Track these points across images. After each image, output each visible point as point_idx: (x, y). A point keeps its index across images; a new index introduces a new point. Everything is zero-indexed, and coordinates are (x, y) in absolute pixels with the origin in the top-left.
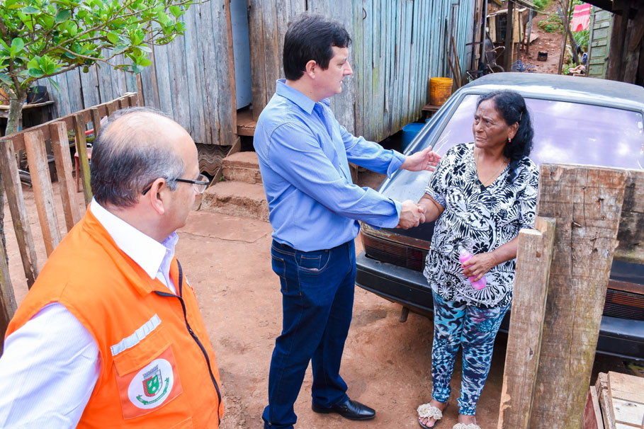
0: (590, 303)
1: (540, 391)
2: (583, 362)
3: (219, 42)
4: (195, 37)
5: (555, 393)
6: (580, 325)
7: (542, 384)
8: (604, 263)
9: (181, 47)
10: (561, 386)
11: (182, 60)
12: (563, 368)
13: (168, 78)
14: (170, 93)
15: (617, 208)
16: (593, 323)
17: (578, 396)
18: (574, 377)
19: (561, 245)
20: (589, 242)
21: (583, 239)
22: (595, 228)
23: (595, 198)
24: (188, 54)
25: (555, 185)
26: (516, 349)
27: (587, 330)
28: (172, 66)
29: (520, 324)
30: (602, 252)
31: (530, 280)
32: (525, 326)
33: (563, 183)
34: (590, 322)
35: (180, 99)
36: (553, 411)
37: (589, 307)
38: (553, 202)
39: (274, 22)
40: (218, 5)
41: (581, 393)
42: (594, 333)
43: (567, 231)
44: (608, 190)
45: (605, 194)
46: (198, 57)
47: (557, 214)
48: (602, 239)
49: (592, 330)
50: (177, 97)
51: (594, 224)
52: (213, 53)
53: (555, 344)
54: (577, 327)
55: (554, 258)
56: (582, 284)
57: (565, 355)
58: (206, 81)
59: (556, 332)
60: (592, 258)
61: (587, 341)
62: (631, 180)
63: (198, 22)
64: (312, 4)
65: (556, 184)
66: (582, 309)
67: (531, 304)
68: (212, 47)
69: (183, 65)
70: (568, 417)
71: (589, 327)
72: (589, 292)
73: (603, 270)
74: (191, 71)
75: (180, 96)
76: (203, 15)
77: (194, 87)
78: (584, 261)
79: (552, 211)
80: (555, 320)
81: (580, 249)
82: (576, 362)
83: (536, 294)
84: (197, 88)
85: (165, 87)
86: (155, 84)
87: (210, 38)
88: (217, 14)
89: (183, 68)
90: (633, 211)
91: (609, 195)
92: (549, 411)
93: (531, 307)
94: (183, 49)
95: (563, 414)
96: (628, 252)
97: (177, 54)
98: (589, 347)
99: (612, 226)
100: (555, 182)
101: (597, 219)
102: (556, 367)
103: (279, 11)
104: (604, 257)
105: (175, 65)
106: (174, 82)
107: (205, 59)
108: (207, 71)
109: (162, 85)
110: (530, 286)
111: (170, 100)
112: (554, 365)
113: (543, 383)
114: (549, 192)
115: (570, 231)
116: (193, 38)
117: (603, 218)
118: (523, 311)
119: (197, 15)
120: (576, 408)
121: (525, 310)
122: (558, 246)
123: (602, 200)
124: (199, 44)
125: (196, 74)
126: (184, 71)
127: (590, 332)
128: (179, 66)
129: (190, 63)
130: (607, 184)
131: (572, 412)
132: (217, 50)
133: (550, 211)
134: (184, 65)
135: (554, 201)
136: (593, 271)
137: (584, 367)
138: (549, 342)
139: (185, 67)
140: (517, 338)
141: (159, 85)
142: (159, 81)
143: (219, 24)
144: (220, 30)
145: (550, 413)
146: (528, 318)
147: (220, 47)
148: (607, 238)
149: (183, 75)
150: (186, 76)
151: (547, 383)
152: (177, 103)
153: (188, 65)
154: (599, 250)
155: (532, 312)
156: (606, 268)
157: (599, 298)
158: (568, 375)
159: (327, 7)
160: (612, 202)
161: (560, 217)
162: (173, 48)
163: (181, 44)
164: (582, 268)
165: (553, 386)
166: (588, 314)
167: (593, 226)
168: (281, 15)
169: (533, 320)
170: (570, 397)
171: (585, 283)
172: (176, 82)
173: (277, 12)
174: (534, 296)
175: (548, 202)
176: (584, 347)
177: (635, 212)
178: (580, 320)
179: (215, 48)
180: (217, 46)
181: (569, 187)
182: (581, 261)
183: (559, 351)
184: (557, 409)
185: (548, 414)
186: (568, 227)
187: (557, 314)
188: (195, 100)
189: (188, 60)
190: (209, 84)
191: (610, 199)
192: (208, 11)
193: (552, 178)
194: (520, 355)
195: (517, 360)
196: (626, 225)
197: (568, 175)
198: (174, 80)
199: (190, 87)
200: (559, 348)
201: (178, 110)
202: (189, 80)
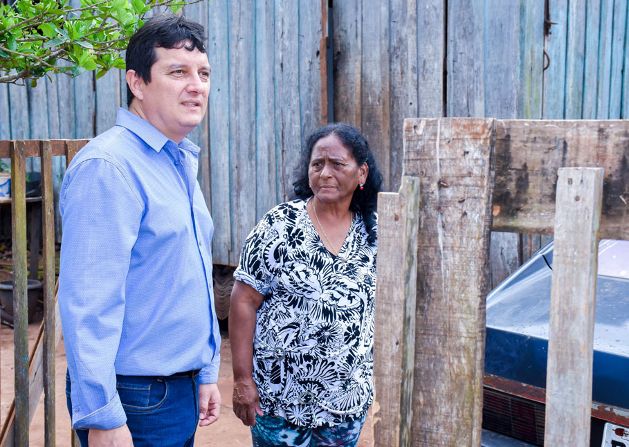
0: (465, 280)
1: (419, 404)
2: (464, 361)
3: (308, 108)
4: (272, 100)
5: (436, 405)
6: (456, 310)
7: (421, 393)
8: (475, 229)
9: (249, 117)
10: (442, 395)
11: (251, 136)
12: (442, 370)
13: (227, 165)
14: (228, 189)
15: (483, 161)
16: (469, 307)
17: (463, 410)
18: (455, 382)
19: (428, 209)
20: (457, 205)
21: (450, 201)
22: (462, 187)
23: (460, 152)
24: (259, 128)
25: (419, 140)
26: (381, 339)
27: (464, 316)
28: (234, 146)
29: (384, 306)
30: (471, 215)
31: (391, 249)
32: (389, 308)
33: (427, 137)
34: (465, 306)
35: (242, 199)
36: (437, 433)
37: (464, 286)
38: (417, 160)
39: (383, 78)
40: (309, 51)
41: (466, 404)
42: (472, 320)
43: (433, 193)
44: (473, 140)
45: (470, 145)
46: (276, 132)
47: (422, 172)
48: (471, 199)
49: (469, 316)
50: (238, 196)
51: (462, 182)
52: (298, 126)
53: (431, 337)
54: (454, 313)
55: (422, 226)
56: (454, 256)
57: (443, 350)
58: (284, 171)
59: (431, 320)
60: (462, 223)
61: (465, 331)
62: (506, 131)
63: (278, 78)
64: (455, 46)
65: (419, 138)
66: (456, 289)
67: (393, 280)
68: (297, 117)
69: (251, 144)
70: (454, 442)
71: (466, 312)
72: (463, 265)
73: (475, 238)
74: (262, 155)
75: (242, 193)
76: (286, 66)
77: (265, 179)
78: (454, 228)
79: (417, 170)
80: (428, 305)
81: (448, 213)
82: (456, 362)
83: (397, 266)
84: (270, 182)
85: (221, 178)
86: (207, 173)
87: (295, 102)
88: (308, 65)
89: (250, 149)
90: (510, 169)
91: (474, 146)
92: (431, 433)
93: (393, 283)
94: (253, 119)
95: (449, 437)
96: (510, 219)
97: (243, 127)
98: (468, 339)
99: (479, 183)
100: (418, 136)
101: (463, 177)
102: (434, 369)
103: (394, 59)
104: (475, 222)
105: (238, 144)
106: (235, 172)
107: (285, 135)
108: (287, 155)
109: (217, 176)
110: (390, 257)
111: (228, 199)
112: (432, 366)
113: (423, 391)
114: (413, 148)
115: (437, 193)
116: (269, 102)
117: (470, 174)
118: (386, 288)
119: (278, 67)
120: (463, 428)
121: (388, 287)
122: (425, 211)
123: (468, 152)
124: (278, 112)
125: (269, 160)
126: (252, 154)
127: (467, 319)
128: (244, 146)
129: (263, 142)
130: (471, 134)
131: (458, 434)
132: (304, 121)
133: (415, 171)
134: (253, 144)
135: (419, 157)
136: (464, 239)
137: (465, 367)
138: (424, 334)
139: (254, 148)
140: (382, 324)
141: (212, 175)
142: (214, 168)
143: (309, 80)
144: (310, 90)
145: (434, 435)
146: (391, 297)
147: (308, 117)
148: (475, 198)
149: (250, 159)
150: (254, 163)
151: (426, 391)
152: (238, 205)
153: (260, 144)
154: (469, 214)
155: (395, 289)
156: (477, 236)
157: (474, 273)
158: (448, 379)
159: (478, 50)
160: (477, 155)
161: (426, 176)
162: (237, 117)
163: (249, 111)
164: (452, 237)
165: (433, 396)
166: (463, 295)
167: (460, 185)
168: (397, 66)
169: (395, 299)
170: (455, 412)
171: (457, 256)
172: (238, 173)
173: (391, 61)
174: (395, 268)
175: (413, 160)
176: (463, 340)
177: (513, 169)
178: (456, 304)
179: (301, 118)
180: (304, 115)
181: (432, 140)
182: (451, 229)
183: (435, 346)
184: (441, 430)
185: (431, 437)
186: (434, 186)
187: (430, 296)
188: (265, 201)
189: (260, 137)
190: (288, 176)
191: (475, 151)
192: (294, 60)
193: (415, 132)
194: (386, 347)
195: (383, 353)
196: (505, 186)
197: (431, 127)
198: (234, 169)
199: (259, 179)
200: (435, 342)
201: (238, 216)
202: (259, 168)
